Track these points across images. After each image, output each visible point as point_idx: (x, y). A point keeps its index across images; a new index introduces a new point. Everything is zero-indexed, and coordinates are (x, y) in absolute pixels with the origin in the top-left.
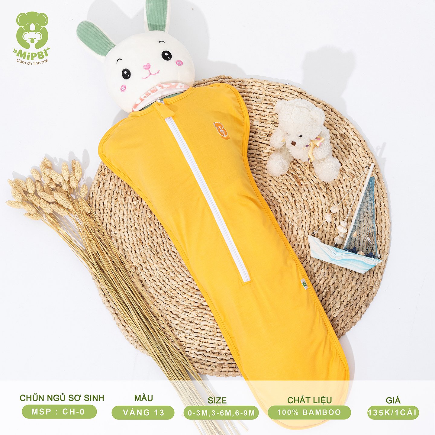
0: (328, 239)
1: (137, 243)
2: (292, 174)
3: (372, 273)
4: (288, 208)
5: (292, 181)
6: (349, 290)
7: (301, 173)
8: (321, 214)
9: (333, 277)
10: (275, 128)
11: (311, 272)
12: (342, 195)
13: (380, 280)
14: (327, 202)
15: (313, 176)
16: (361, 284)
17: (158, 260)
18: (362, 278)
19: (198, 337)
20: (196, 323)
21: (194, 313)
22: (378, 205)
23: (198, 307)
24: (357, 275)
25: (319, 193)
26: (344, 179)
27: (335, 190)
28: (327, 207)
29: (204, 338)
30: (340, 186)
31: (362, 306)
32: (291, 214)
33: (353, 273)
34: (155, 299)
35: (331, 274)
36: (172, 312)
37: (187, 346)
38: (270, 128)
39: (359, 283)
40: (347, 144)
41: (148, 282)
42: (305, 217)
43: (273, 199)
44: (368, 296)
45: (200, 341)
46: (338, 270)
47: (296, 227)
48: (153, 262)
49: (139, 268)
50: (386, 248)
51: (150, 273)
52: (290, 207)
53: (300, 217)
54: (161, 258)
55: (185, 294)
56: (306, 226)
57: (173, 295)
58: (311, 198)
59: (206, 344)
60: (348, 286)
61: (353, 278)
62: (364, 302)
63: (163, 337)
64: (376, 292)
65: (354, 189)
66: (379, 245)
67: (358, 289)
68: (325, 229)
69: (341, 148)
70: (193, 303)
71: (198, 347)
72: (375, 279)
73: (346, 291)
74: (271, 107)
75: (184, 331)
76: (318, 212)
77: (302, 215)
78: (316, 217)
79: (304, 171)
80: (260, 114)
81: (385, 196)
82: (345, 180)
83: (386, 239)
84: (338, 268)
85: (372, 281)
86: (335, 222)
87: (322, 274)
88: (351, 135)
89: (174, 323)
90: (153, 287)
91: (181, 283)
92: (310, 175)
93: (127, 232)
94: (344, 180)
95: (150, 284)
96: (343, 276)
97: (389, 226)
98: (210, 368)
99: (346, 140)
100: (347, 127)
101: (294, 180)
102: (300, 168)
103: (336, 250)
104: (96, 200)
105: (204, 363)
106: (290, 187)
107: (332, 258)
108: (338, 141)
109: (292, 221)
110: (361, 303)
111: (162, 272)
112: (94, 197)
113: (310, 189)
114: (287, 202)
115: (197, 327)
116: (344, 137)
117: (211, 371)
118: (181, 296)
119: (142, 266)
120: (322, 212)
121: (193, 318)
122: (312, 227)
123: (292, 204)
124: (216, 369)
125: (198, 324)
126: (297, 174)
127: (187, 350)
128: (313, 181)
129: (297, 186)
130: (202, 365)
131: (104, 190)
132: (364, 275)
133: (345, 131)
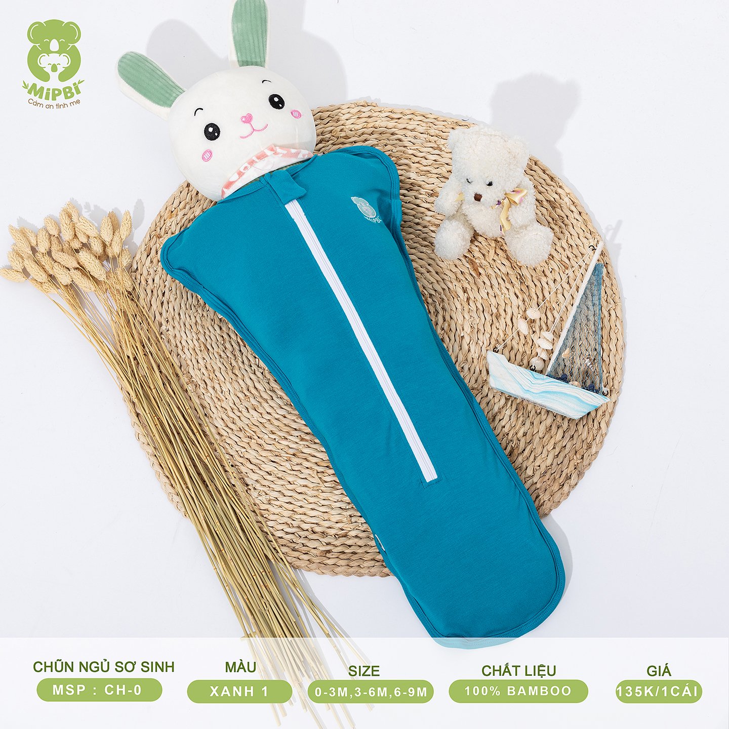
0: (520, 363)
1: (199, 349)
2: (466, 257)
3: (590, 422)
4: (456, 308)
5: (466, 267)
6: (550, 447)
7: (480, 256)
8: (509, 323)
9: (524, 424)
10: (442, 185)
11: (488, 413)
12: (547, 294)
13: (604, 435)
14: (521, 303)
15: (499, 262)
16: (572, 439)
17: (233, 377)
18: (573, 428)
19: (291, 504)
20: (289, 482)
21: (287, 465)
22: (607, 314)
23: (294, 455)
24: (566, 422)
25: (508, 289)
26: (550, 269)
27: (536, 286)
28: (521, 312)
29: (301, 507)
30: (544, 280)
31: (570, 475)
32: (460, 318)
33: (559, 419)
34: (224, 438)
35: (521, 419)
36: (250, 461)
37: (272, 517)
38: (433, 184)
39: (568, 436)
40: (558, 217)
41: (213, 409)
42: (484, 326)
43: (433, 293)
44: (582, 458)
45: (293, 511)
46: (533, 412)
47: (467, 339)
48: (225, 379)
49: (202, 386)
50: (616, 382)
51: (219, 397)
52: (459, 307)
53: (474, 324)
54: (238, 374)
55: (273, 433)
56: (484, 339)
57: (254, 434)
58: (495, 297)
59: (303, 517)
60: (549, 441)
61: (558, 428)
62: (575, 468)
63: (231, 496)
64: (597, 453)
65: (566, 286)
66: (604, 377)
67: (565, 446)
68: (516, 346)
69: (549, 223)
70: (286, 449)
71: (290, 521)
72: (595, 432)
73: (545, 448)
74: (437, 152)
75: (268, 492)
76: (505, 319)
78: (502, 326)
79: (486, 254)
80: (418, 162)
81: (617, 300)
82: (553, 272)
83: (617, 368)
84: (534, 409)
85: (591, 433)
86: (532, 336)
87: (506, 418)
88: (565, 202)
89: (251, 478)
90: (222, 419)
91: (268, 417)
92: (495, 261)
93: (185, 332)
94: (551, 272)
95: (216, 414)
96: (541, 423)
97: (622, 349)
98: (306, 557)
99: (556, 209)
100: (559, 191)
101: (468, 266)
102: (480, 248)
103: (533, 376)
104: (141, 275)
105: (296, 547)
106: (460, 277)
107: (526, 389)
108: (544, 211)
109: (461, 330)
110: (569, 470)
111: (238, 397)
112: (139, 270)
113: (494, 282)
114: (455, 299)
115: (290, 487)
116: (555, 206)
117: (308, 562)
118: (266, 437)
119: (206, 383)
120: (512, 319)
121: (284, 471)
122: (493, 342)
123: (463, 303)
124: (316, 560)
125: (292, 483)
126: (474, 257)
127: (270, 523)
128: (499, 270)
129: (472, 275)
130: (293, 550)
131: (157, 261)
132: (577, 424)
133: (557, 197)
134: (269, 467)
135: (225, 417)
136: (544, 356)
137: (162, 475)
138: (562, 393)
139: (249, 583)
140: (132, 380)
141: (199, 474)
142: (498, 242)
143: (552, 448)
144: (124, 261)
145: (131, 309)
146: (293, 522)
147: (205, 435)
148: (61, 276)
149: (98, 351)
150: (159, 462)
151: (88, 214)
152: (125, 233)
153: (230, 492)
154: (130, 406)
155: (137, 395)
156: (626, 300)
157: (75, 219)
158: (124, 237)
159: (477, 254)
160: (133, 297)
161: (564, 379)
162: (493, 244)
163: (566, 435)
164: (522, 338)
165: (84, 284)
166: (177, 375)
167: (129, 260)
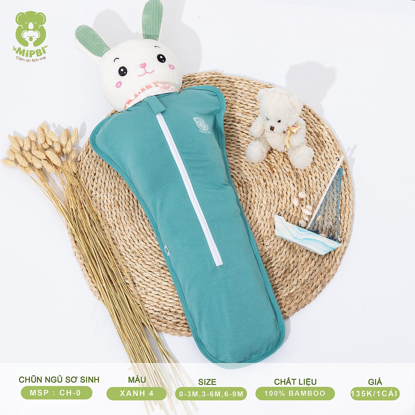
0: (293, 223)
1: (114, 205)
2: (266, 162)
3: (331, 257)
4: (259, 190)
5: (266, 167)
7: (275, 161)
8: (289, 200)
9: (293, 257)
11: (274, 250)
12: (311, 185)
13: (338, 265)
14: (296, 189)
15: (285, 165)
16: (319, 266)
17: (132, 222)
18: (321, 260)
19: (159, 295)
20: (158, 283)
21: (158, 273)
22: (344, 197)
23: (162, 268)
24: (317, 256)
25: (289, 181)
26: (314, 171)
27: (305, 180)
28: (296, 194)
29: (164, 297)
30: (310, 176)
31: (318, 286)
32: (261, 196)
33: (313, 255)
34: (124, 257)
35: (292, 254)
36: (137, 271)
37: (147, 302)
38: (251, 120)
40: (320, 141)
41: (119, 240)
42: (274, 201)
43: (246, 181)
44: (325, 277)
45: (159, 299)
46: (299, 250)
47: (264, 208)
48: (127, 223)
49: (113, 227)
50: (347, 236)
51: (122, 234)
52: (261, 189)
53: (269, 200)
54: (134, 221)
55: (152, 255)
56: (274, 208)
57: (141, 255)
58: (282, 185)
59: (165, 303)
60: (306, 267)
61: (312, 260)
62: (321, 282)
63: (125, 289)
64: (333, 275)
65: (322, 180)
66: (340, 233)
67: (316, 270)
68: (291, 213)
69: (315, 144)
70: (158, 264)
71: (157, 305)
72: (333, 263)
73: (305, 270)
74: (254, 102)
75: (146, 288)
76: (286, 198)
77: (271, 198)
78: (284, 202)
79: (278, 160)
80: (243, 107)
81: (351, 190)
83: (348, 228)
84: (299, 249)
85: (331, 263)
86: (301, 208)
87: (284, 253)
88: (325, 134)
89: (137, 280)
90: (123, 246)
91: (150, 245)
92: (283, 165)
93: (107, 195)
95: (121, 243)
96: (302, 257)
97: (352, 217)
98: (165, 325)
99: (320, 137)
100: (322, 127)
101: (268, 167)
102: (275, 157)
103: (299, 229)
104: (82, 164)
105: (160, 319)
106: (263, 173)
107: (295, 237)
108: (313, 138)
109: (261, 203)
110: (317, 283)
111: (134, 234)
112: (81, 161)
113: (282, 176)
114: (259, 185)
115: (158, 286)
116: (319, 135)
117: (166, 328)
118: (147, 257)
119: (115, 226)
120: (290, 198)
121: (156, 277)
122: (279, 210)
123: (263, 188)
124: (171, 327)
125: (160, 284)
126: (271, 162)
127: (146, 306)
128: (285, 170)
129: (269, 172)
130: (158, 321)
131: (92, 156)
132: (323, 258)
133: (320, 130)
134: (147, 274)
135: (125, 245)
136: (307, 219)
137: (87, 276)
138: (315, 240)
139: (134, 338)
140: (73, 222)
141: (108, 276)
142: (285, 154)
143: (308, 270)
144: (73, 156)
145: (75, 183)
146: (159, 305)
147: (113, 255)
148: (36, 163)
149: (55, 206)
150: (86, 269)
151: (54, 129)
152: (74, 140)
153: (125, 287)
154: (72, 237)
155: (76, 231)
156: (356, 190)
157: (46, 131)
158: (73, 142)
159: (273, 161)
160: (77, 176)
161: (317, 232)
162: (282, 155)
163: (316, 264)
164: (295, 209)
165: (49, 168)
166: (99, 221)
167: (76, 156)
